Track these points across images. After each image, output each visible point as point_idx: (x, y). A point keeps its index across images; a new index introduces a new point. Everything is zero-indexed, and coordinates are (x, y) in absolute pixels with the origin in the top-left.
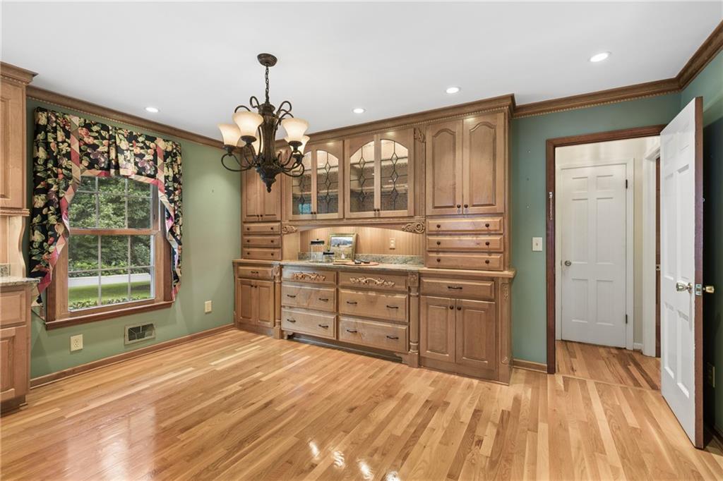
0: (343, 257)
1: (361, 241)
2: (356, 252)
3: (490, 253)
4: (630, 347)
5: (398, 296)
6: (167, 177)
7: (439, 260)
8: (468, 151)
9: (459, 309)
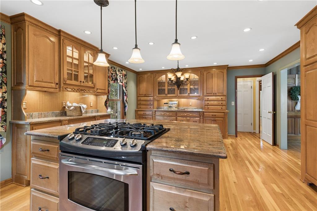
0: (174, 108)
1: (180, 103)
2: (178, 106)
3: (222, 106)
4: (252, 132)
5: (197, 118)
6: (125, 83)
7: (208, 108)
8: (216, 78)
9: (215, 121)
